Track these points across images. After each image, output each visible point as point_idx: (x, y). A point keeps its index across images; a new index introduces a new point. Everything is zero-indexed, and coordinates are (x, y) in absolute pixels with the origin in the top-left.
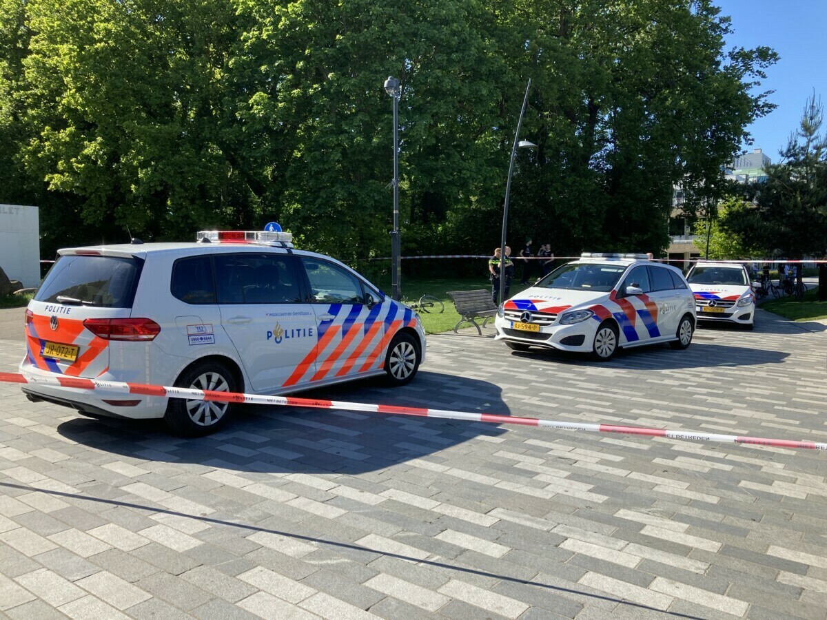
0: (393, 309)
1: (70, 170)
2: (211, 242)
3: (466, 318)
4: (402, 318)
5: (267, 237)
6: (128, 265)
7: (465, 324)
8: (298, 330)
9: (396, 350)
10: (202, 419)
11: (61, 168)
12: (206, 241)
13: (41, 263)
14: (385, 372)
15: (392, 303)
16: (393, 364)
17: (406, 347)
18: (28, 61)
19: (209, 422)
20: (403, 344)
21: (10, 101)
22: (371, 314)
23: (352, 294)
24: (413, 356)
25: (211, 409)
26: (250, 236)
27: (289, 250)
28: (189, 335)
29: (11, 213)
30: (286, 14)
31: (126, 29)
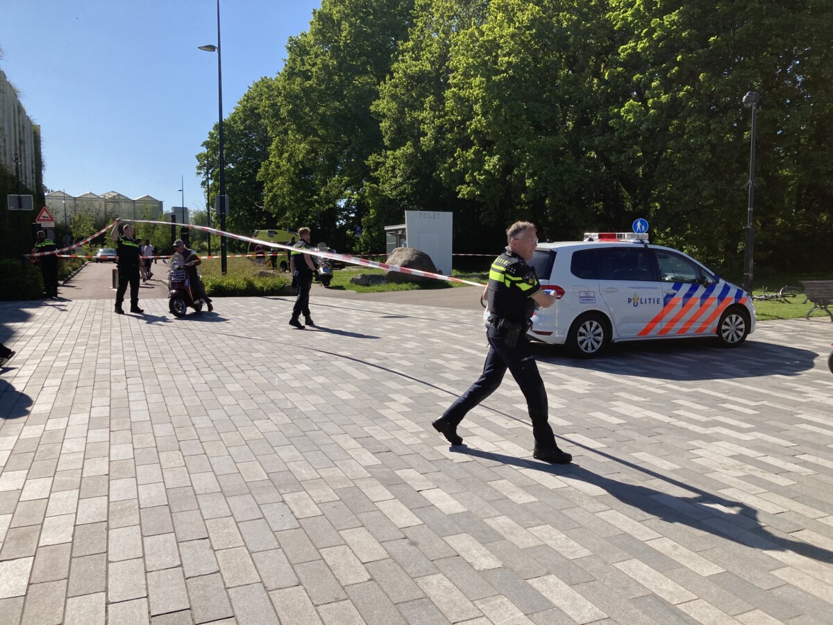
0: (726, 289)
1: (474, 181)
2: (593, 240)
3: (818, 306)
4: (734, 296)
5: (632, 237)
6: (547, 255)
7: (817, 311)
8: (650, 299)
9: (727, 320)
10: (586, 348)
11: (468, 181)
12: (591, 240)
13: (453, 256)
14: (717, 335)
15: (726, 284)
16: (725, 331)
17: (736, 320)
18: (448, 93)
19: (590, 350)
20: (734, 317)
21: (434, 128)
22: (706, 291)
23: (693, 277)
24: (743, 326)
25: (591, 343)
26: (620, 237)
27: (646, 245)
28: (581, 297)
29: (435, 218)
30: (661, 25)
31: (523, 60)
